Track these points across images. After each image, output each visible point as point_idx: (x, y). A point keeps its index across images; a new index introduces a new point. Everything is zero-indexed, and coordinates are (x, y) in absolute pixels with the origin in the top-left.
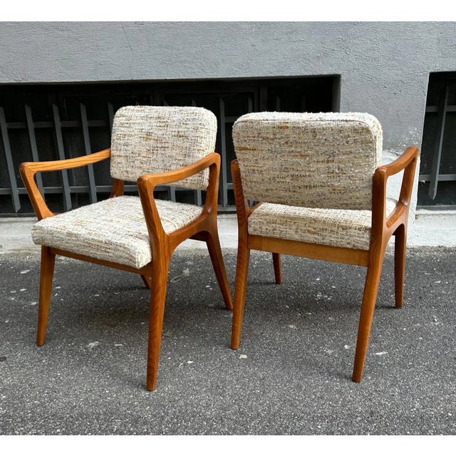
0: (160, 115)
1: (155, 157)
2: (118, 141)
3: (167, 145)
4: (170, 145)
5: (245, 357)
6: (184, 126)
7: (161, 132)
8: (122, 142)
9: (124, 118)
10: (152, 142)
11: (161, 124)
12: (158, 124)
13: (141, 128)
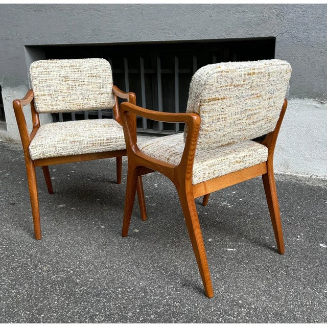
0: (72, 64)
1: (74, 92)
2: (41, 85)
3: (83, 83)
4: (86, 83)
6: (95, 70)
7: (76, 75)
9: (42, 68)
10: (70, 82)
11: (75, 70)
12: (73, 70)
13: (59, 74)
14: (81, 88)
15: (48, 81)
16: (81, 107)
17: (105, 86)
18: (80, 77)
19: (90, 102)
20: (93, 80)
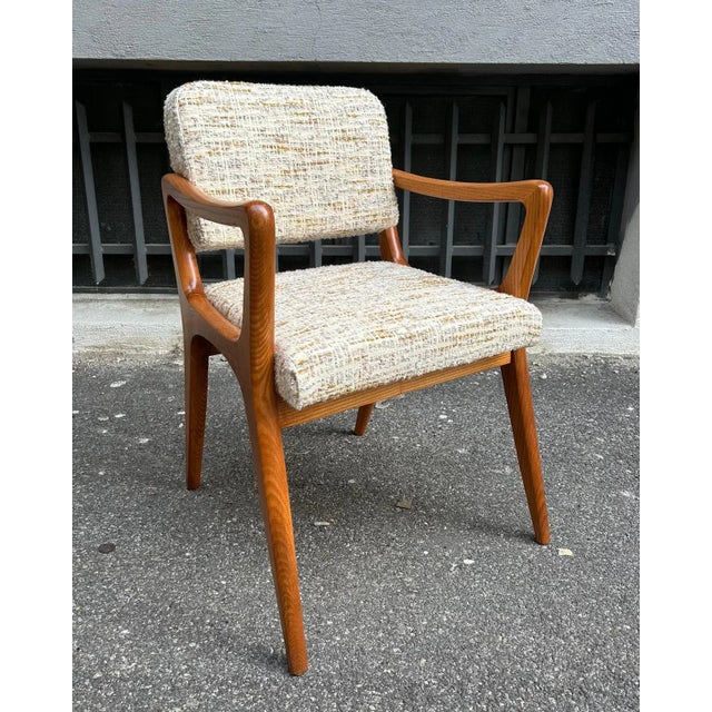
0: (291, 100)
1: (301, 183)
2: (215, 159)
3: (323, 158)
4: (331, 158)
5: (569, 552)
6: (351, 120)
7: (305, 134)
8: (223, 159)
9: (214, 106)
10: (290, 155)
11: (301, 118)
12: (295, 118)
13: (259, 127)
14: (319, 173)
15: (233, 149)
16: (318, 228)
17: (377, 169)
18: (315, 141)
19: (339, 213)
20: (348, 150)
